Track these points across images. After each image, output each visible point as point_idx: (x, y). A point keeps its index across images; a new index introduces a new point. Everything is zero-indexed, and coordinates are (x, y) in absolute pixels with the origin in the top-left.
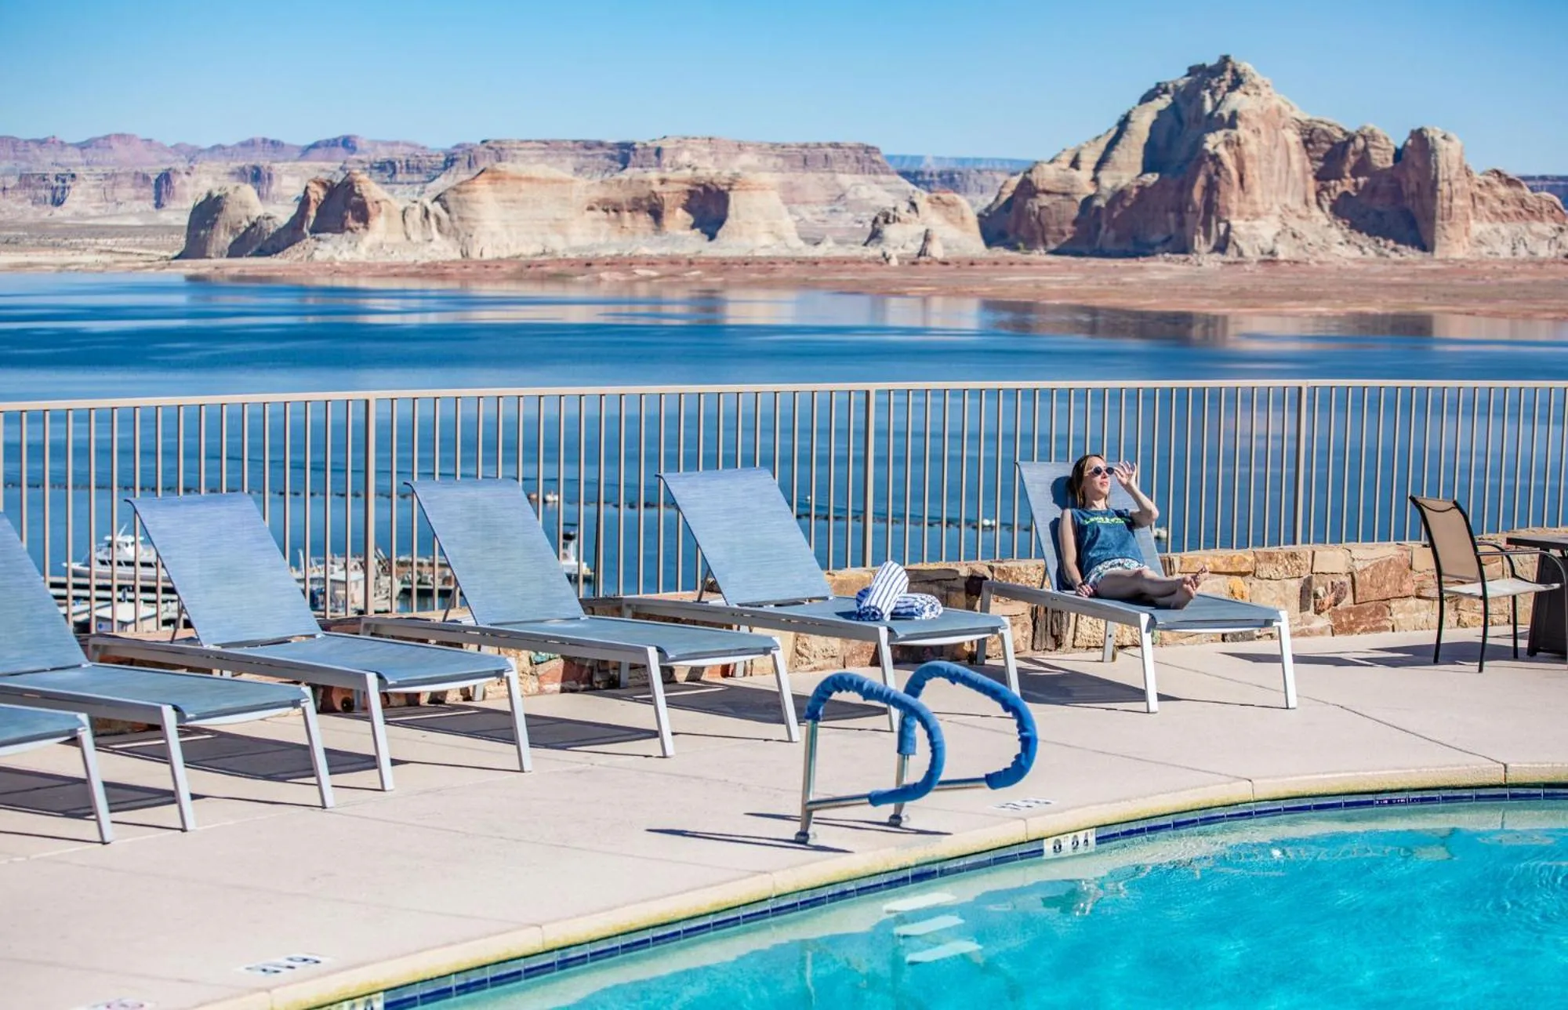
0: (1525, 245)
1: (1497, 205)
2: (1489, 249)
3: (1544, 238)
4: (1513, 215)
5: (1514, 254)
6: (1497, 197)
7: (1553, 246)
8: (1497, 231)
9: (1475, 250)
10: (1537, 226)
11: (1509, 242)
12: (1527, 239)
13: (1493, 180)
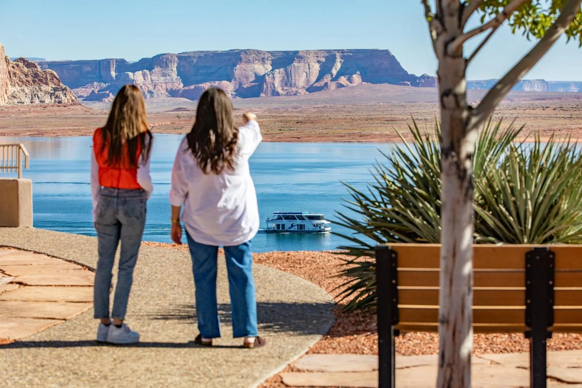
0: (38, 97)
1: (23, 77)
2: (19, 100)
3: (49, 93)
4: (31, 82)
5: (32, 102)
6: (22, 72)
7: (53, 97)
8: (23, 91)
9: (11, 101)
10: (44, 87)
11: (30, 96)
12: (39, 94)
13: (21, 64)
